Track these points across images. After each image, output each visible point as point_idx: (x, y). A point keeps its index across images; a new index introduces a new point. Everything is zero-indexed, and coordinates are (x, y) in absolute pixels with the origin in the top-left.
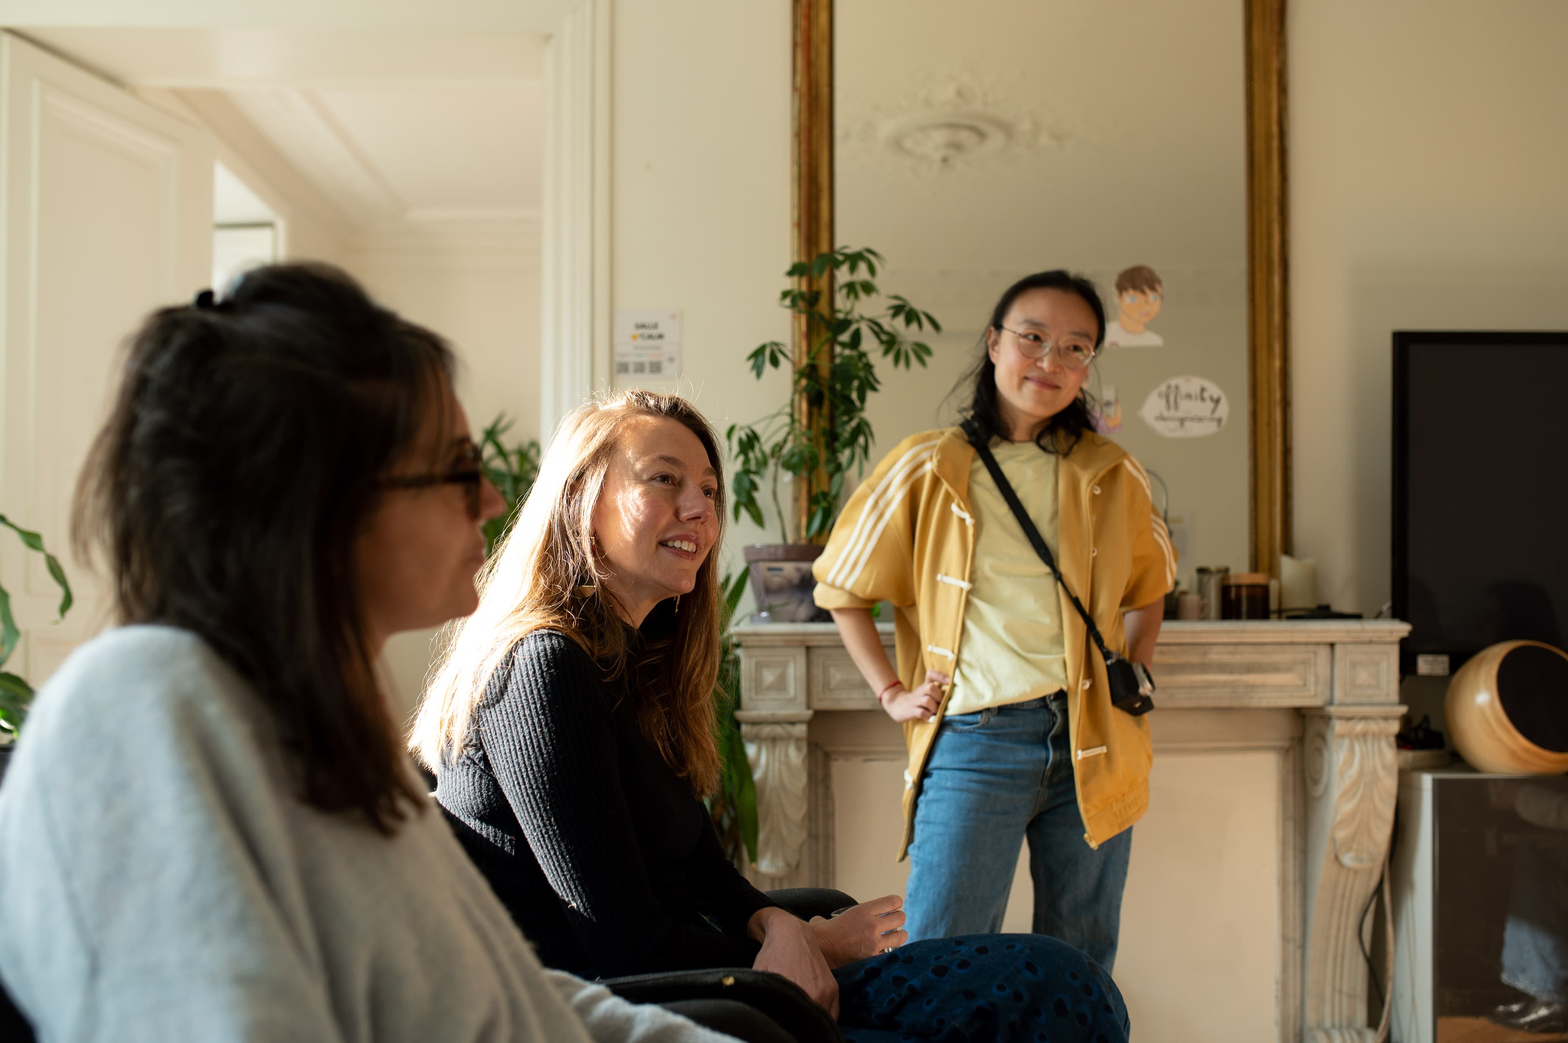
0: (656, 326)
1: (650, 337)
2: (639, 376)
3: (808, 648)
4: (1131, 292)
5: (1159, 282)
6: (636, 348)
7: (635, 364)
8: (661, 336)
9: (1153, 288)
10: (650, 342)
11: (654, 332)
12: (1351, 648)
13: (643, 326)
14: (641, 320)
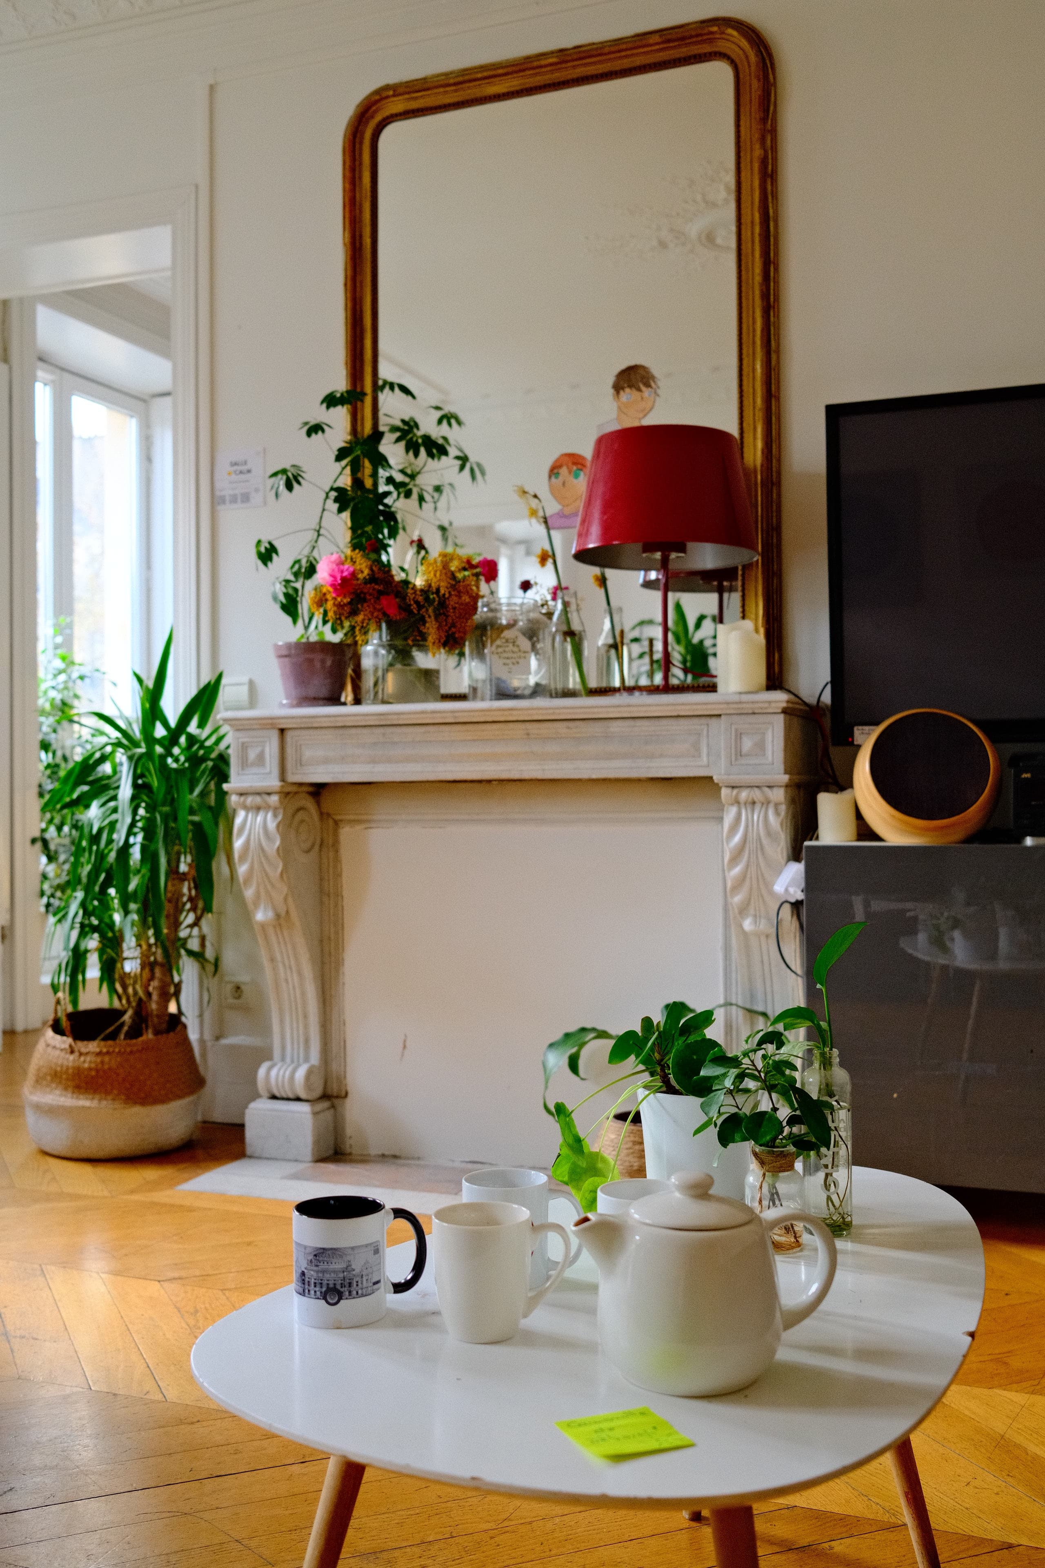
0: (245, 463)
1: (241, 472)
2: (234, 506)
3: (282, 731)
4: (628, 390)
5: (653, 378)
6: (231, 483)
7: (230, 495)
8: (249, 471)
9: (648, 385)
10: (242, 477)
11: (244, 468)
12: (735, 718)
13: (236, 464)
14: (234, 460)
